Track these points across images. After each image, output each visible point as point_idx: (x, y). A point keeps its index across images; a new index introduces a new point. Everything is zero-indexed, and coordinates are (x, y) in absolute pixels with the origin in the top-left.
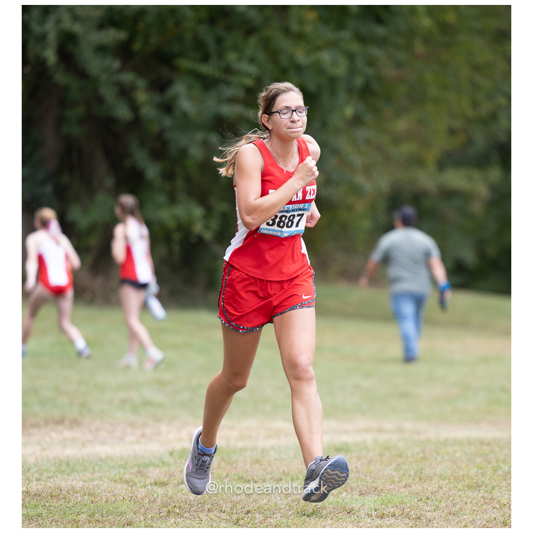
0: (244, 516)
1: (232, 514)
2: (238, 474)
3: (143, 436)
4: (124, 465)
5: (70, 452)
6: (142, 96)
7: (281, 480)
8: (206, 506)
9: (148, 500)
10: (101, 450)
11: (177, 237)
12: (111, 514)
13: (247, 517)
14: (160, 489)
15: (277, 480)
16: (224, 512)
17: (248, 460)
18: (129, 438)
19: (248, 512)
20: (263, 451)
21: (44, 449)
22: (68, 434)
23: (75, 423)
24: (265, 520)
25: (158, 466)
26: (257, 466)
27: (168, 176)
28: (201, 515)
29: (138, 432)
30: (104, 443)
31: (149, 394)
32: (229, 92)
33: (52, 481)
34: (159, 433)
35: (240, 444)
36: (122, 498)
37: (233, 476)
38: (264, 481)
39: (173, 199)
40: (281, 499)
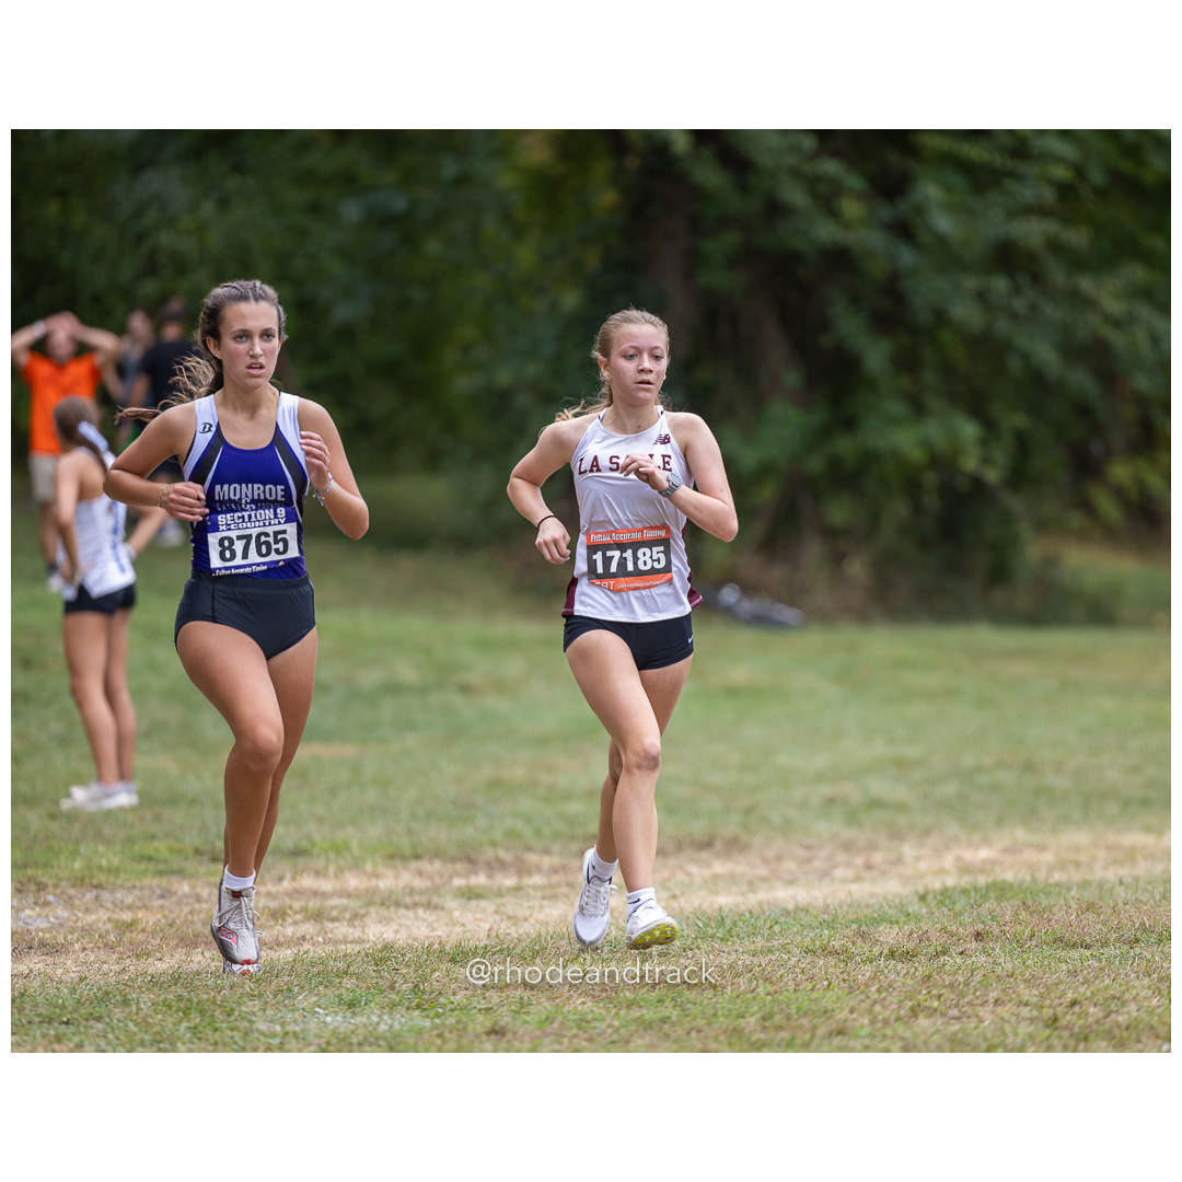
0: (1065, 1010)
1: (1042, 1007)
2: (1054, 933)
3: (869, 867)
4: (830, 920)
5: (725, 900)
6: (852, 208)
7: (1137, 941)
8: (991, 995)
9: (877, 986)
10: (785, 895)
11: (930, 479)
12: (806, 1014)
13: (1071, 1012)
14: (900, 966)
15: (1130, 942)
16: (1026, 1005)
17: (1074, 906)
18: (839, 873)
19: (1074, 1003)
20: (1101, 886)
21: (674, 897)
22: (719, 867)
23: (735, 846)
24: (1106, 1017)
25: (897, 923)
26: (1091, 916)
27: (906, 363)
28: (982, 1012)
29: (859, 861)
30: (791, 882)
31: (878, 787)
32: (1028, 193)
33: (690, 956)
34: (899, 861)
35: (1057, 877)
36: (826, 983)
37: (1044, 937)
38: (1105, 944)
39: (918, 409)
40: (1138, 977)
